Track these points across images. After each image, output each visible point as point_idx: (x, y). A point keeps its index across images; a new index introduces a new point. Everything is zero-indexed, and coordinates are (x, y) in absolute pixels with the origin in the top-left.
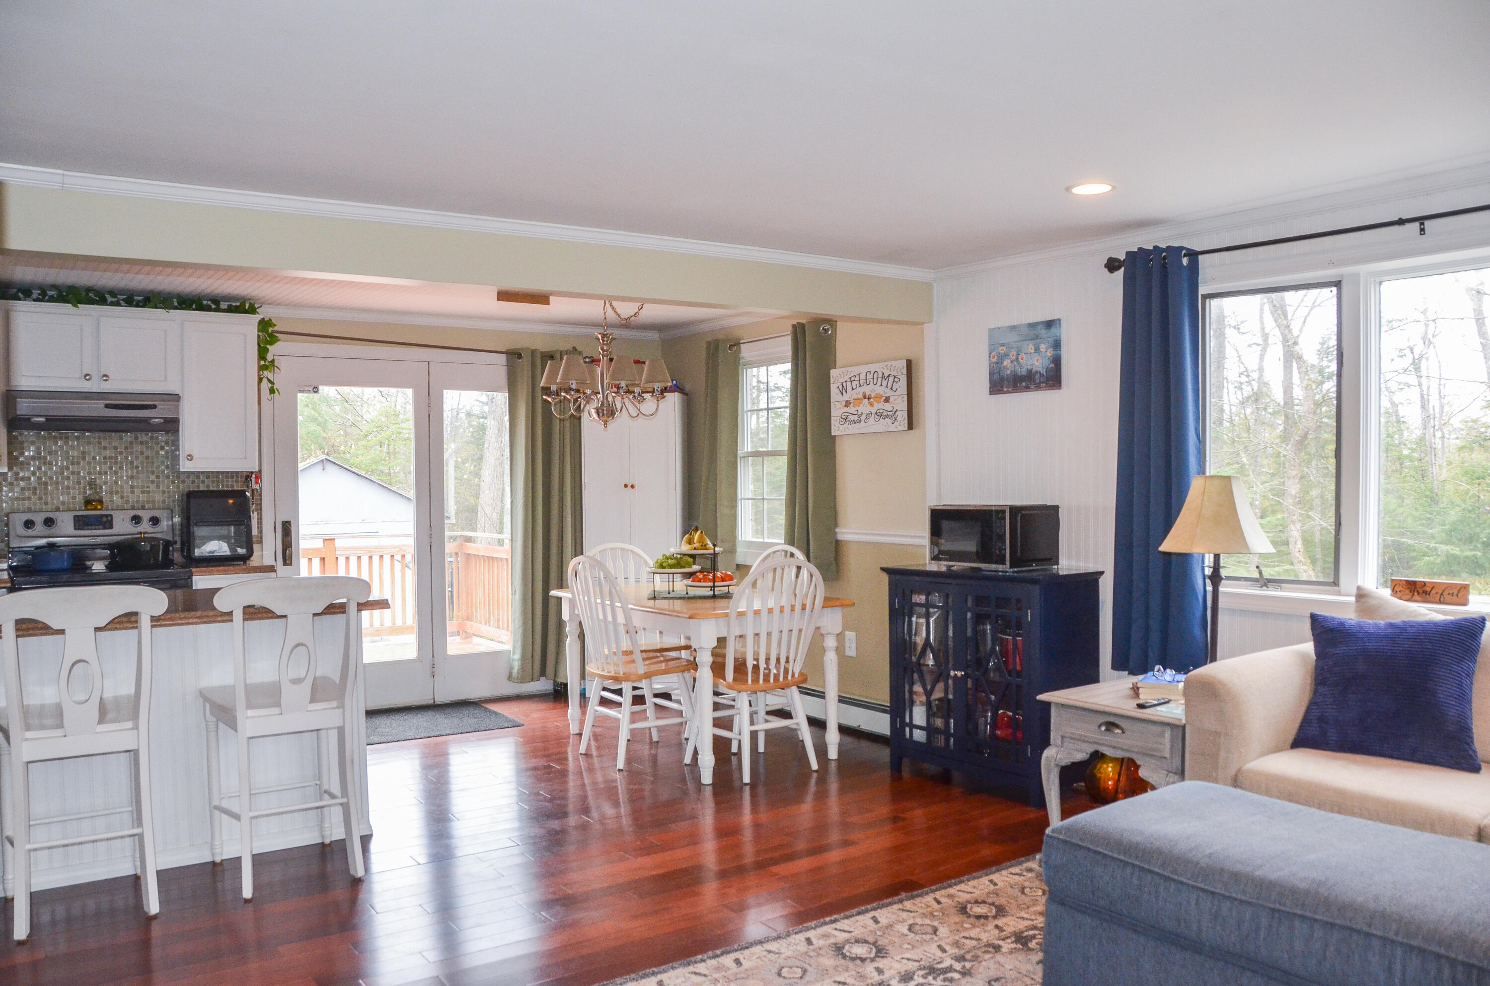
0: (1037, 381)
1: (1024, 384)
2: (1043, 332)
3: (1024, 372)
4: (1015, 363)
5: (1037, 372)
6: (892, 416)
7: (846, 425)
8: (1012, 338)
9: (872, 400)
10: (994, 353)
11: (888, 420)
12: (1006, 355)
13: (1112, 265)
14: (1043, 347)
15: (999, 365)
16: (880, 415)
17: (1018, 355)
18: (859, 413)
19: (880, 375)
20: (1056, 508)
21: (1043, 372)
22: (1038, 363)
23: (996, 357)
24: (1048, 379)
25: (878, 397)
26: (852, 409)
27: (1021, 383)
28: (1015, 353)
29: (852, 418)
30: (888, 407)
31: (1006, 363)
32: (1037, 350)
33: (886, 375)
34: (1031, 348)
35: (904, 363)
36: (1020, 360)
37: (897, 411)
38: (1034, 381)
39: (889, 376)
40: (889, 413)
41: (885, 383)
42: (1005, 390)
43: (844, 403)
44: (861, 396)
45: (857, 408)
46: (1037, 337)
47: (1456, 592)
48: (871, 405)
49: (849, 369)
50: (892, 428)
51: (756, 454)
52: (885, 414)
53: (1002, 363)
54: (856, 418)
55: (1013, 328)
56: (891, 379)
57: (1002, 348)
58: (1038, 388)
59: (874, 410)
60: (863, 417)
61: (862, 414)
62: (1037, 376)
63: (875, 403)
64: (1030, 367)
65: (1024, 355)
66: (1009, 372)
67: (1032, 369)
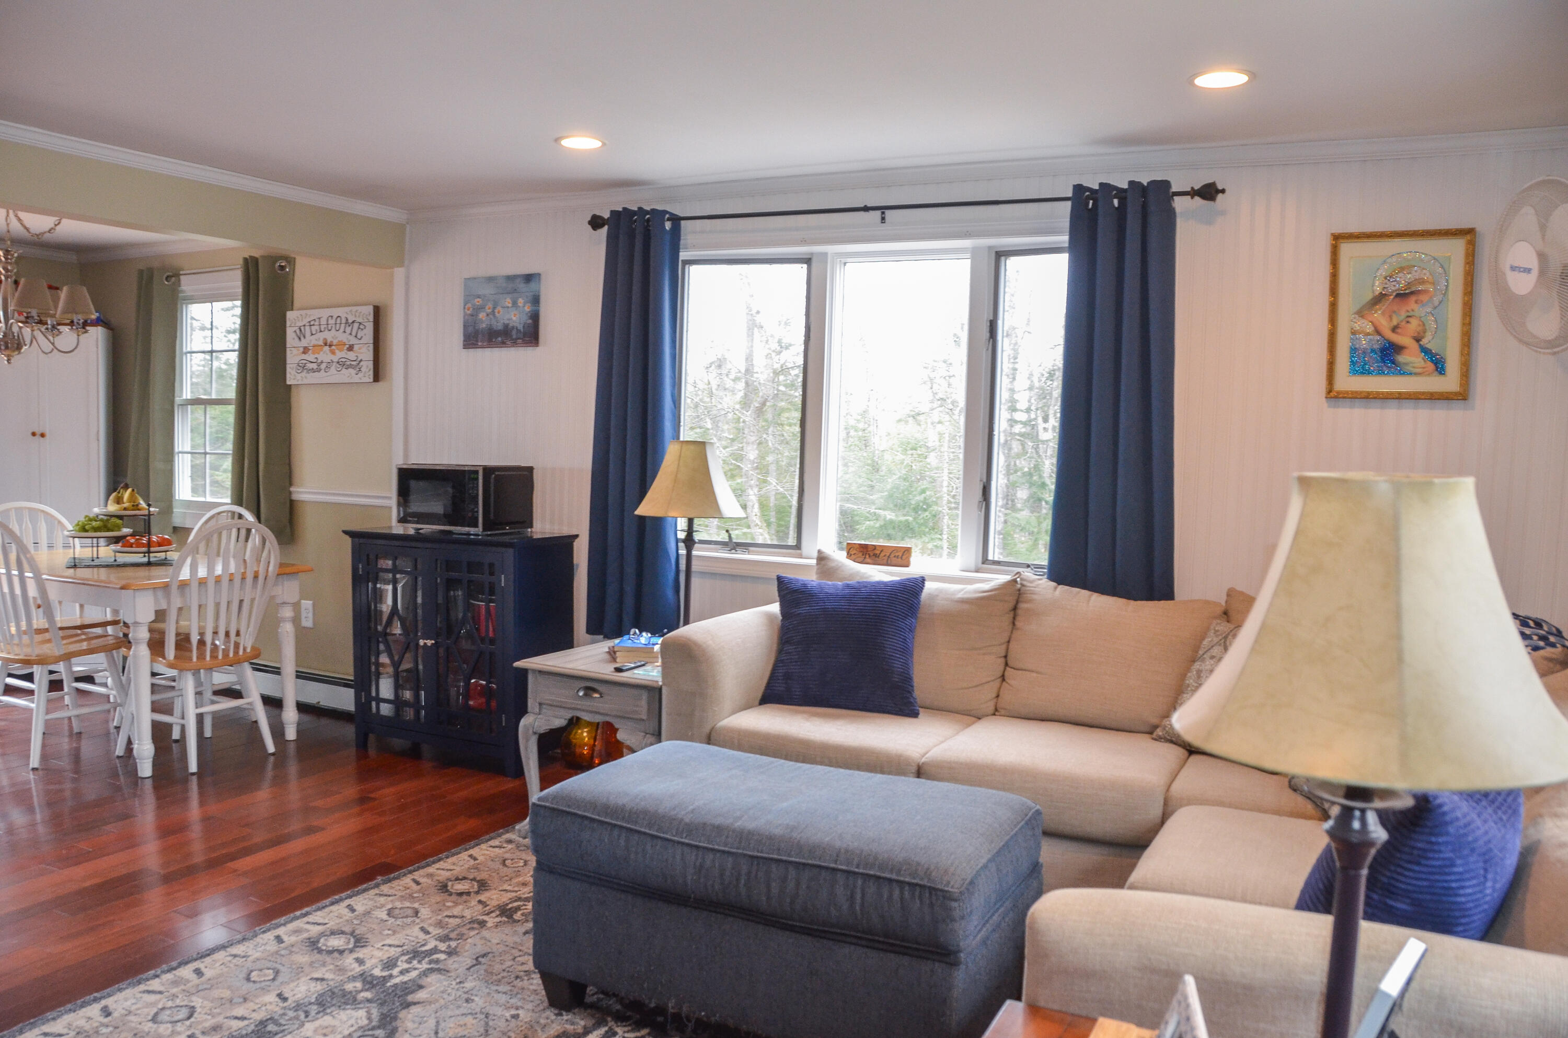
0: (514, 337)
1: (500, 339)
2: (522, 286)
3: (500, 327)
4: (491, 316)
5: (513, 327)
6: (356, 366)
7: (304, 374)
8: (488, 290)
9: (333, 347)
10: (469, 305)
11: (351, 370)
12: (482, 308)
13: (596, 223)
14: (521, 302)
15: (474, 318)
16: (342, 364)
17: (494, 308)
18: (319, 361)
19: (344, 321)
20: (530, 470)
21: (521, 327)
22: (516, 317)
23: (471, 309)
24: (525, 334)
25: (341, 344)
26: (310, 357)
27: (496, 338)
28: (491, 306)
29: (310, 366)
30: (351, 355)
31: (482, 315)
32: (515, 304)
33: (350, 321)
34: (508, 302)
35: (370, 309)
36: (496, 313)
37: (361, 361)
38: (511, 336)
39: (353, 322)
40: (353, 363)
41: (348, 330)
42: (480, 344)
43: (302, 349)
44: (321, 343)
45: (316, 356)
46: (515, 291)
47: (900, 554)
48: (333, 353)
49: (309, 312)
50: (356, 379)
51: (196, 402)
52: (348, 363)
53: (477, 315)
54: (314, 366)
55: (491, 279)
56: (356, 325)
57: (478, 300)
58: (515, 344)
59: (335, 359)
60: (323, 366)
61: (322, 362)
62: (514, 333)
63: (337, 351)
64: (506, 322)
65: (500, 309)
66: (484, 326)
67: (508, 324)
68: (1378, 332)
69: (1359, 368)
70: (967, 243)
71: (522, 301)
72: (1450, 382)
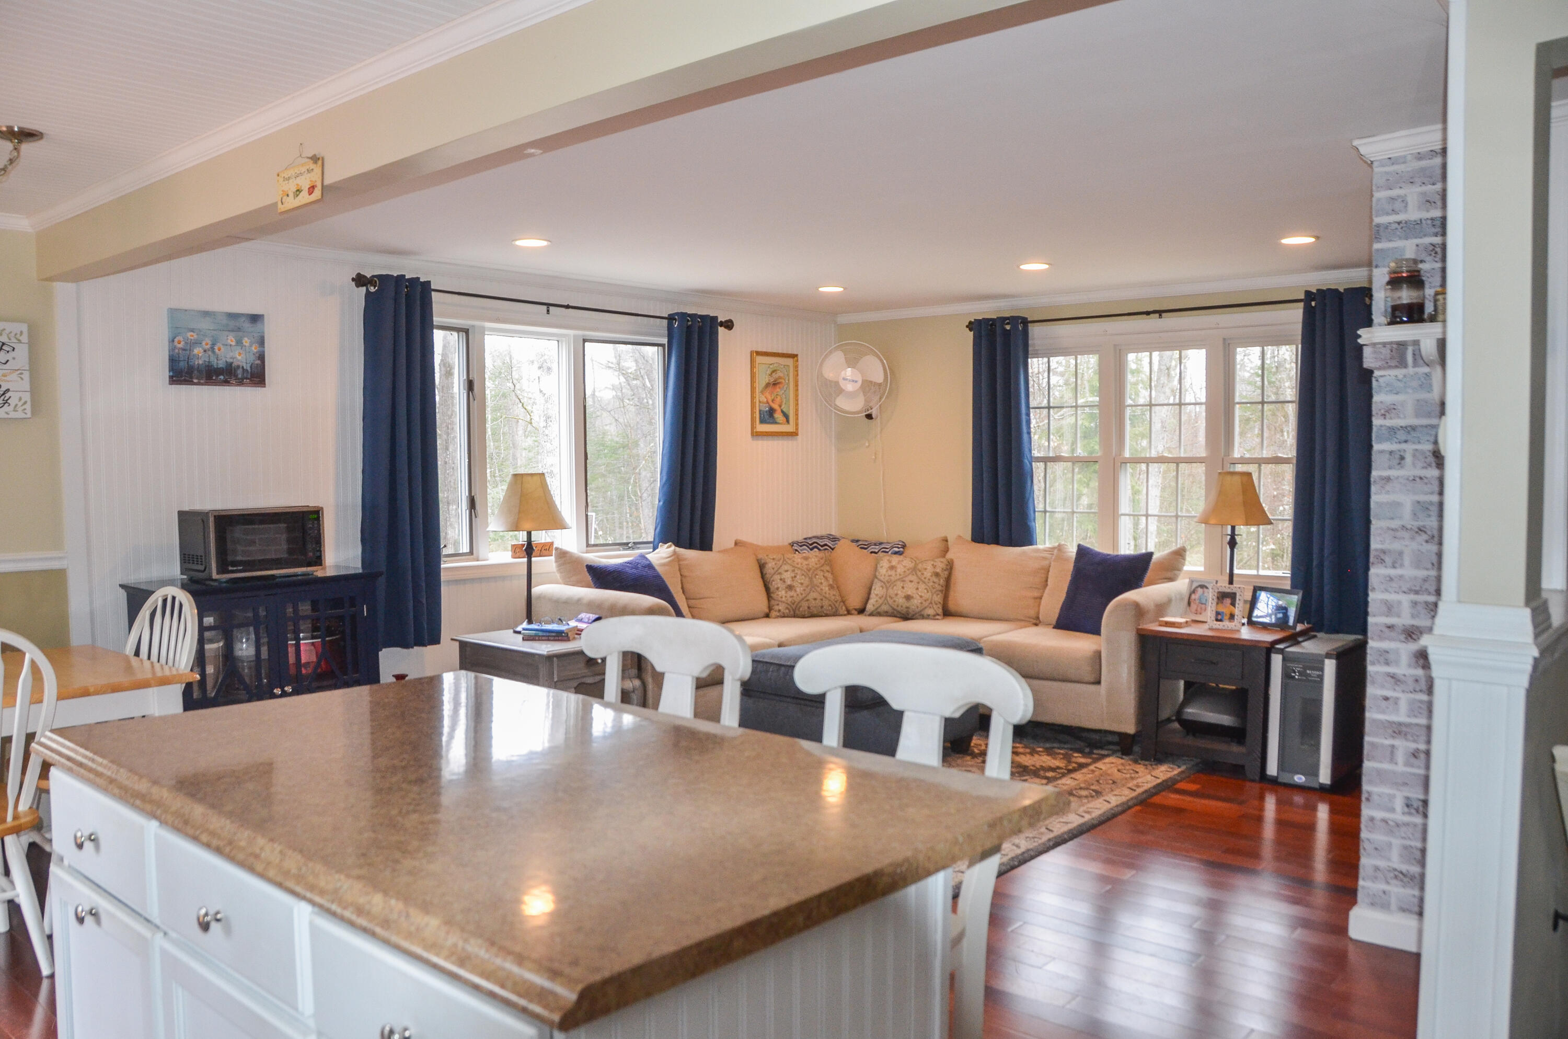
0: (240, 376)
1: (222, 377)
2: (247, 325)
3: (221, 364)
4: (210, 353)
5: (238, 367)
8: (205, 325)
10: (180, 338)
12: (198, 343)
13: (360, 280)
14: (246, 341)
15: (188, 352)
17: (214, 344)
21: (248, 367)
22: (242, 358)
23: (183, 343)
24: (253, 375)
27: (218, 375)
28: (210, 343)
31: (197, 351)
32: (239, 342)
34: (231, 340)
35: (24, 328)
36: (217, 351)
37: (8, 390)
38: (236, 376)
42: (195, 381)
46: (239, 329)
53: (191, 350)
55: (206, 314)
57: (192, 333)
58: (241, 383)
62: (240, 372)
64: (229, 360)
65: (222, 347)
66: (201, 362)
67: (232, 363)
68: (768, 402)
69: (762, 421)
70: (571, 332)
71: (248, 341)
72: (789, 428)
